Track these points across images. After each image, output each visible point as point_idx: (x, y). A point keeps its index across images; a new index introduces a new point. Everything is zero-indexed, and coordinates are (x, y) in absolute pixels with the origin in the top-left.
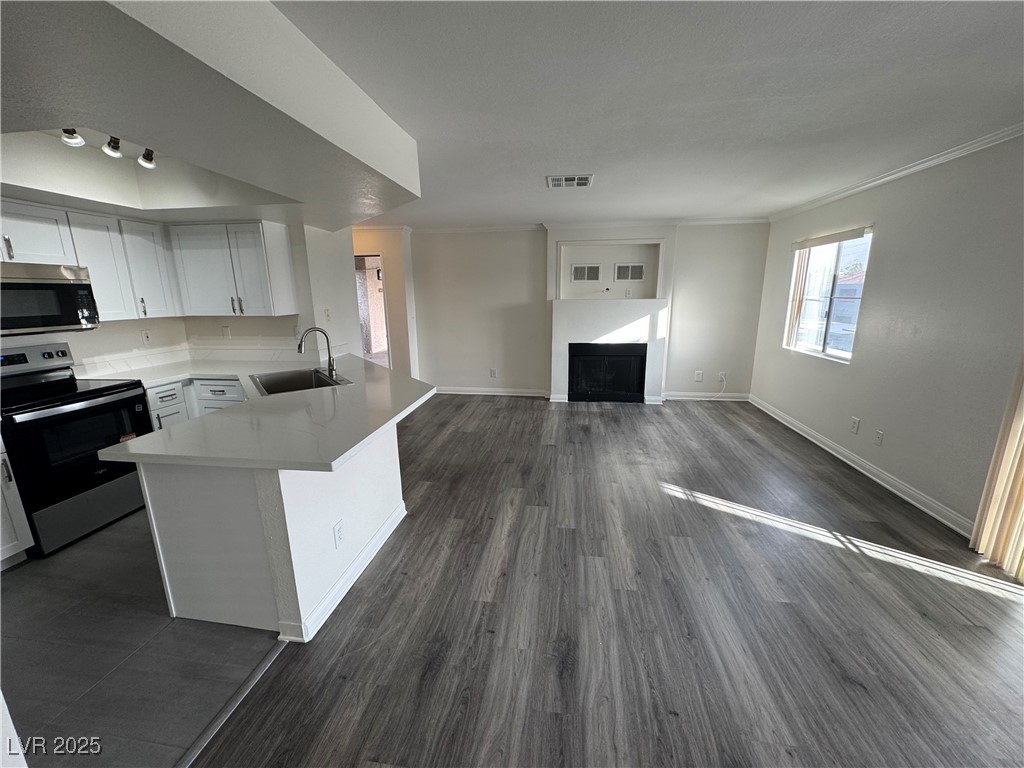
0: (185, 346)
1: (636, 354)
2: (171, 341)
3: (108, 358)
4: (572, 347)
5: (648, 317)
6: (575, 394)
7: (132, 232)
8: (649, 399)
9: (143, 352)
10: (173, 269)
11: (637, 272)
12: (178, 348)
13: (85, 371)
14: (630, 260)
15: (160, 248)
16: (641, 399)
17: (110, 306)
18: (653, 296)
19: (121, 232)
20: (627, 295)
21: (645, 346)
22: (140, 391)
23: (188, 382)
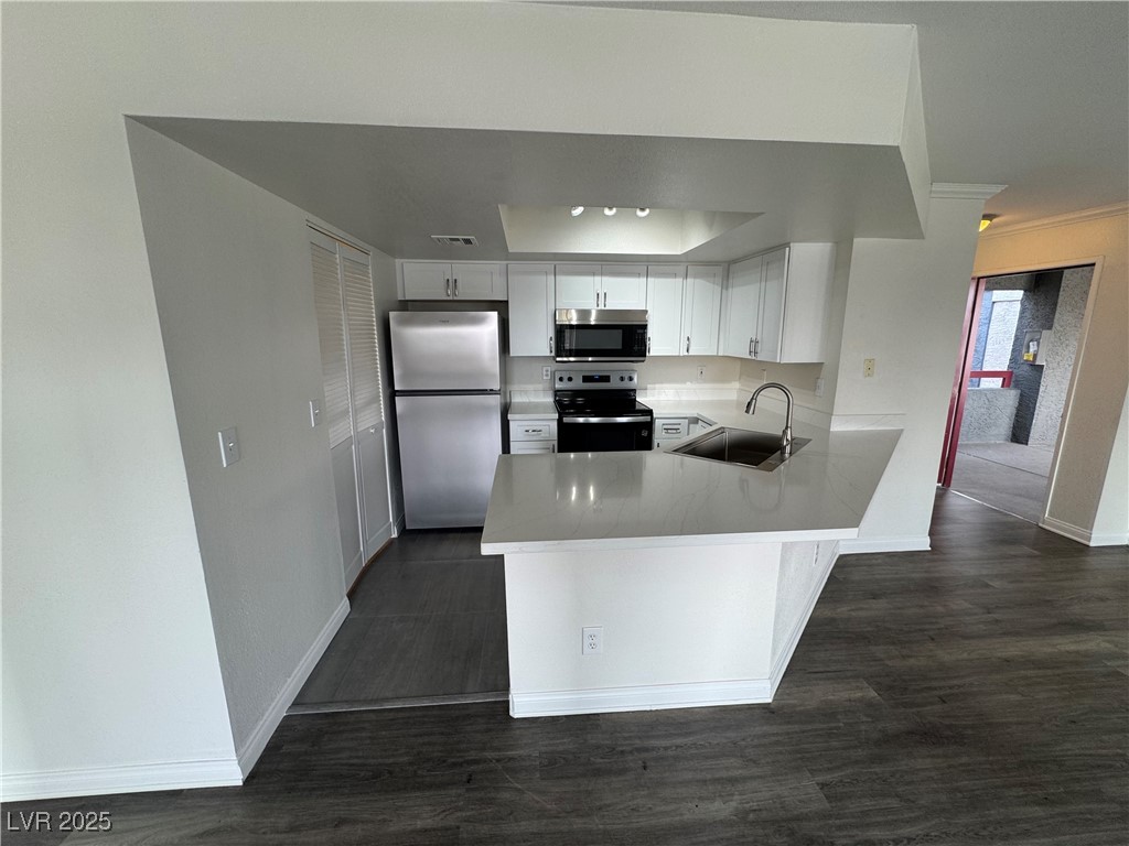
0: (736, 385)
3: (666, 387)
7: (695, 277)
9: (694, 386)
10: (723, 306)
15: (719, 289)
19: (686, 276)
22: (648, 418)
23: (695, 420)
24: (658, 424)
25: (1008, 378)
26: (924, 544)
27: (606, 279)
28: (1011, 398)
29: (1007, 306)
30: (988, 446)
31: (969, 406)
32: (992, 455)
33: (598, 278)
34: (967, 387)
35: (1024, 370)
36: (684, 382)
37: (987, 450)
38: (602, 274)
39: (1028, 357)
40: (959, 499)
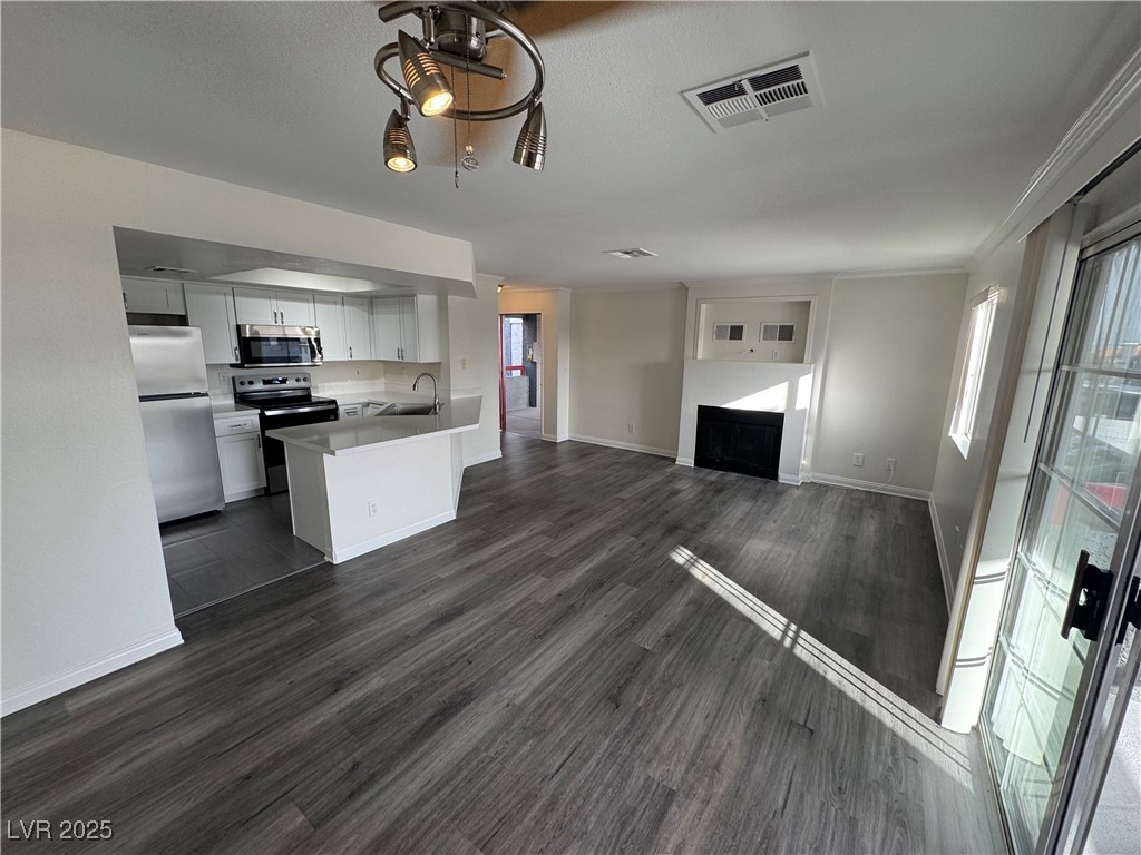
0: (383, 380)
1: (770, 425)
2: (374, 377)
3: (333, 384)
4: (701, 408)
5: (785, 385)
6: (701, 460)
7: (349, 305)
8: (783, 477)
9: (354, 382)
10: (371, 326)
11: (786, 333)
12: (376, 381)
13: (318, 392)
14: (779, 319)
15: (367, 314)
16: (775, 476)
17: (331, 352)
18: (801, 360)
19: (343, 304)
20: (774, 359)
21: (781, 416)
22: (334, 406)
23: (368, 405)
24: (341, 409)
25: (523, 369)
26: (498, 454)
27: (281, 302)
28: (525, 381)
29: (517, 326)
30: (519, 410)
31: (507, 387)
32: (522, 414)
33: (274, 302)
34: (505, 376)
35: (529, 365)
36: (346, 380)
37: (520, 413)
38: (277, 298)
39: (529, 357)
40: (510, 435)
